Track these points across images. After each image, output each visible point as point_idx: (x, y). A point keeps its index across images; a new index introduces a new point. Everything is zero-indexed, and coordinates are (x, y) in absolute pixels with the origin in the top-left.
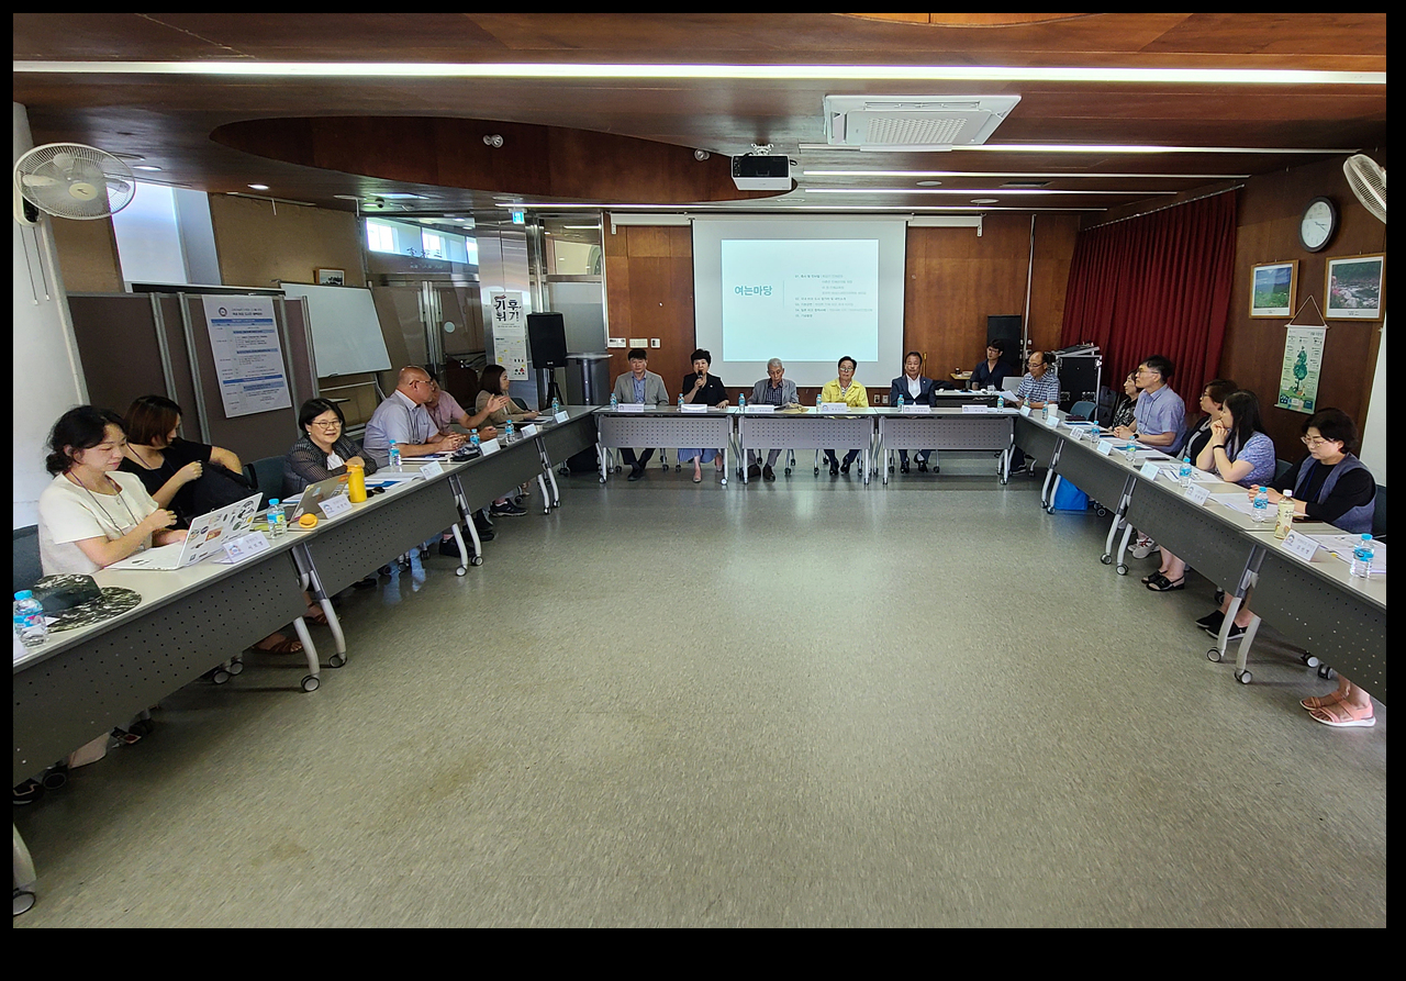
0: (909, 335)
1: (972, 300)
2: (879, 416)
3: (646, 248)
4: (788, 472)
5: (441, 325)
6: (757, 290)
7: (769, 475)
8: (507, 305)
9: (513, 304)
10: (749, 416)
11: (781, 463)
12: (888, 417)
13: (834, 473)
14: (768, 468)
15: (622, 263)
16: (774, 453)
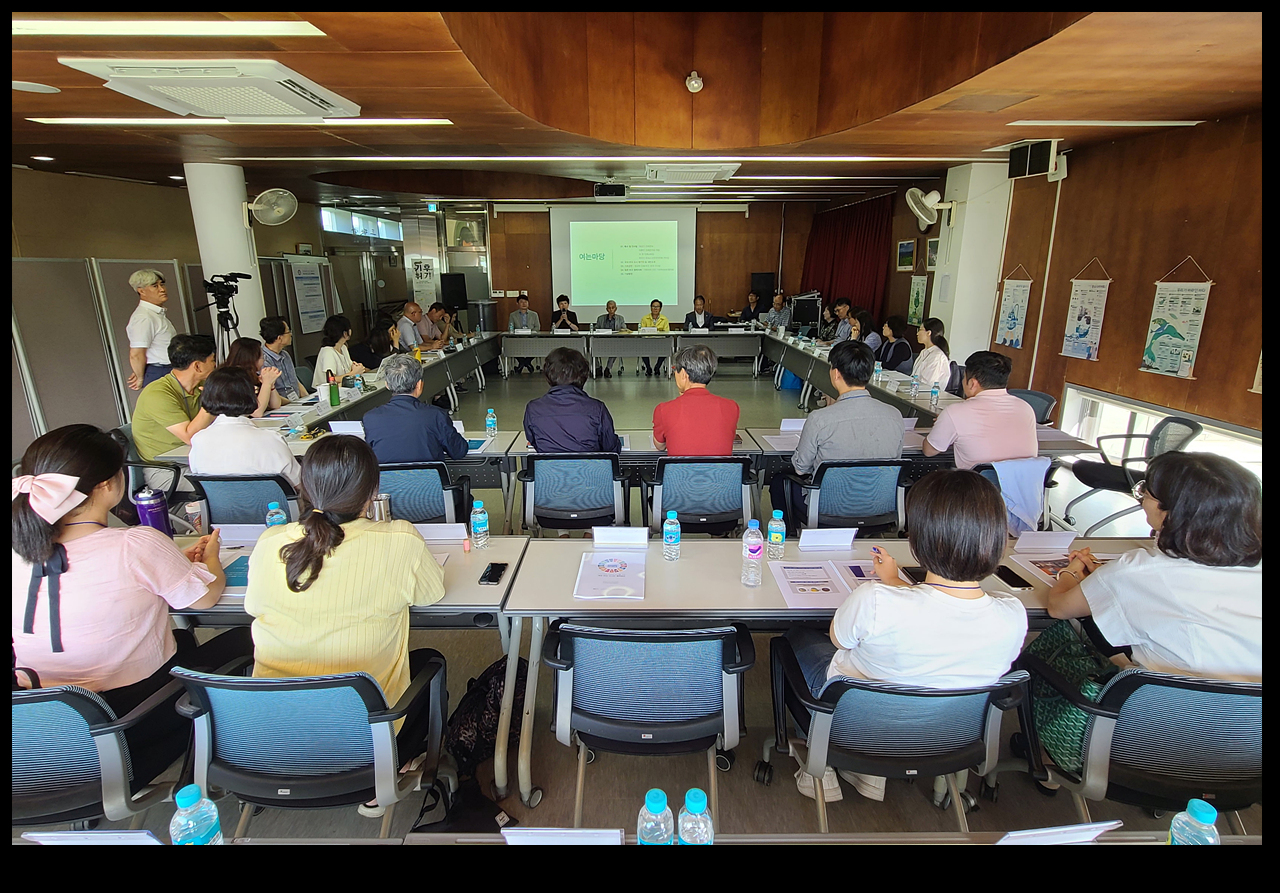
0: (699, 287)
1: (742, 262)
2: (678, 335)
3: (518, 228)
4: (620, 373)
5: (376, 282)
6: (595, 256)
7: (608, 375)
8: (423, 268)
9: (427, 267)
10: (595, 336)
11: (615, 368)
12: (682, 336)
13: (649, 373)
14: (607, 370)
15: (501, 238)
16: (611, 360)
